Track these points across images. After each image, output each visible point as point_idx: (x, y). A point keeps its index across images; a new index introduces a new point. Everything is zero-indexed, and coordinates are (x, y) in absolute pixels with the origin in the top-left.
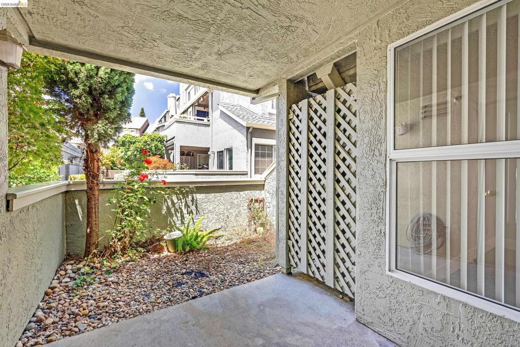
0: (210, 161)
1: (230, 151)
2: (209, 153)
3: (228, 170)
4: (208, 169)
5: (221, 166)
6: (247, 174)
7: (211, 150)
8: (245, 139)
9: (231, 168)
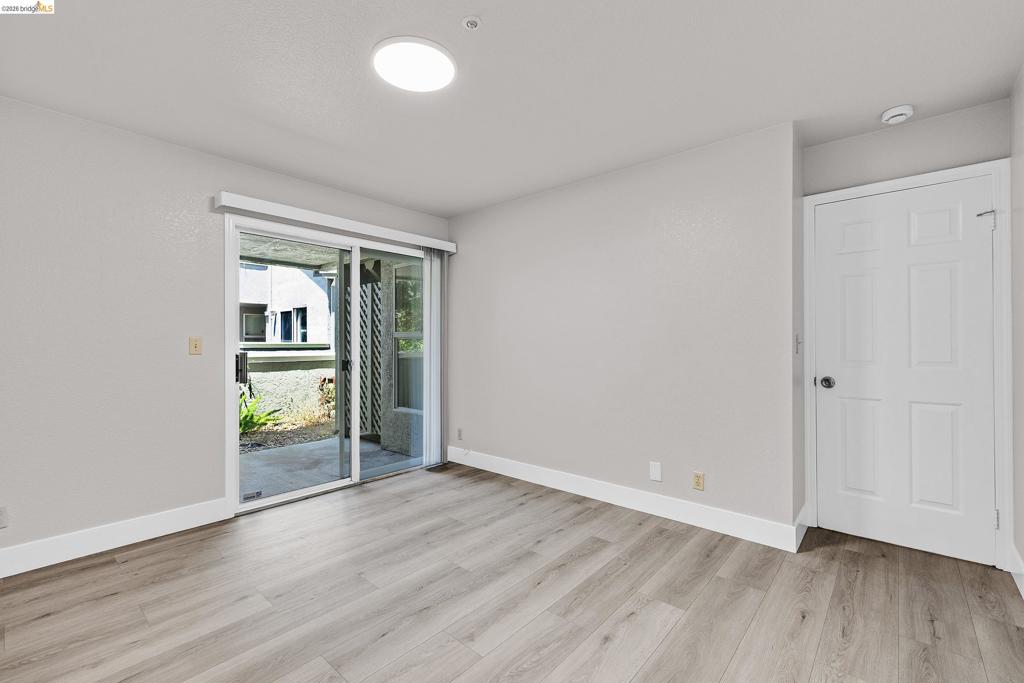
0: (269, 327)
1: (302, 312)
2: (266, 313)
3: (299, 342)
4: (264, 340)
5: (287, 334)
6: (329, 348)
7: (269, 310)
8: (326, 295)
9: (304, 338)
